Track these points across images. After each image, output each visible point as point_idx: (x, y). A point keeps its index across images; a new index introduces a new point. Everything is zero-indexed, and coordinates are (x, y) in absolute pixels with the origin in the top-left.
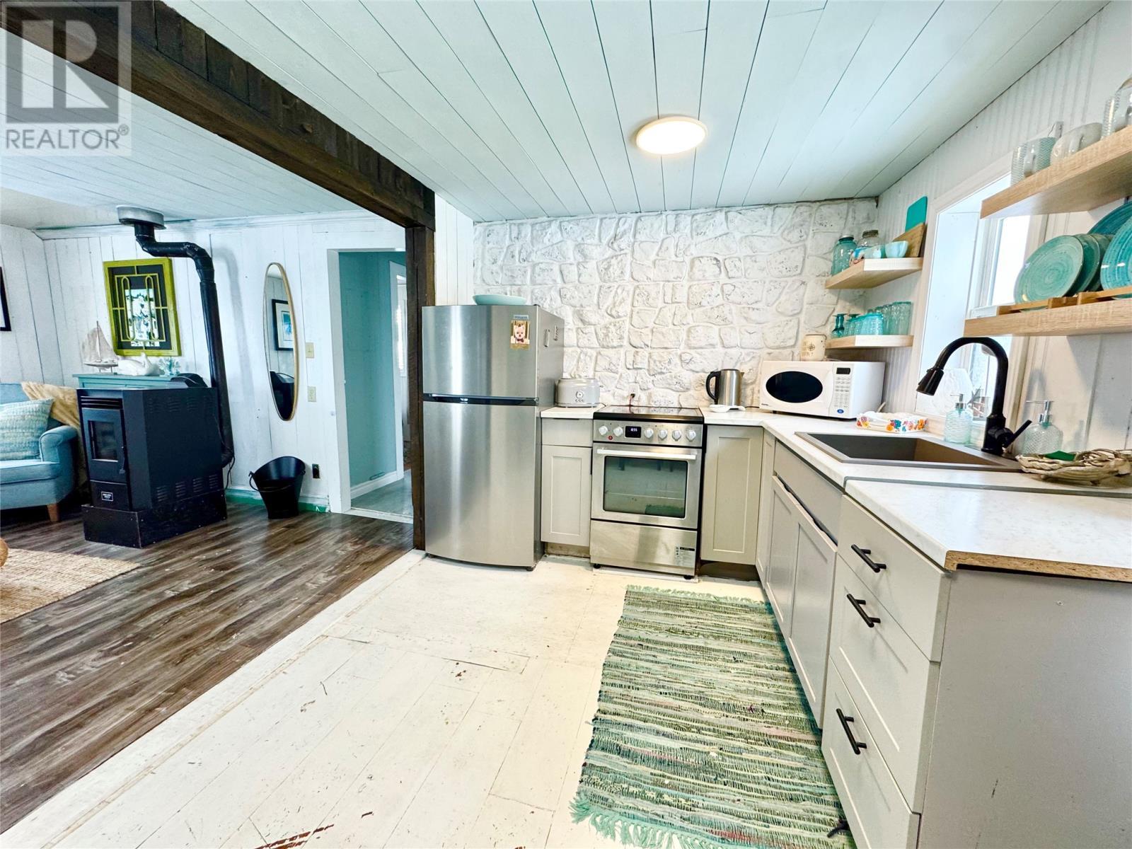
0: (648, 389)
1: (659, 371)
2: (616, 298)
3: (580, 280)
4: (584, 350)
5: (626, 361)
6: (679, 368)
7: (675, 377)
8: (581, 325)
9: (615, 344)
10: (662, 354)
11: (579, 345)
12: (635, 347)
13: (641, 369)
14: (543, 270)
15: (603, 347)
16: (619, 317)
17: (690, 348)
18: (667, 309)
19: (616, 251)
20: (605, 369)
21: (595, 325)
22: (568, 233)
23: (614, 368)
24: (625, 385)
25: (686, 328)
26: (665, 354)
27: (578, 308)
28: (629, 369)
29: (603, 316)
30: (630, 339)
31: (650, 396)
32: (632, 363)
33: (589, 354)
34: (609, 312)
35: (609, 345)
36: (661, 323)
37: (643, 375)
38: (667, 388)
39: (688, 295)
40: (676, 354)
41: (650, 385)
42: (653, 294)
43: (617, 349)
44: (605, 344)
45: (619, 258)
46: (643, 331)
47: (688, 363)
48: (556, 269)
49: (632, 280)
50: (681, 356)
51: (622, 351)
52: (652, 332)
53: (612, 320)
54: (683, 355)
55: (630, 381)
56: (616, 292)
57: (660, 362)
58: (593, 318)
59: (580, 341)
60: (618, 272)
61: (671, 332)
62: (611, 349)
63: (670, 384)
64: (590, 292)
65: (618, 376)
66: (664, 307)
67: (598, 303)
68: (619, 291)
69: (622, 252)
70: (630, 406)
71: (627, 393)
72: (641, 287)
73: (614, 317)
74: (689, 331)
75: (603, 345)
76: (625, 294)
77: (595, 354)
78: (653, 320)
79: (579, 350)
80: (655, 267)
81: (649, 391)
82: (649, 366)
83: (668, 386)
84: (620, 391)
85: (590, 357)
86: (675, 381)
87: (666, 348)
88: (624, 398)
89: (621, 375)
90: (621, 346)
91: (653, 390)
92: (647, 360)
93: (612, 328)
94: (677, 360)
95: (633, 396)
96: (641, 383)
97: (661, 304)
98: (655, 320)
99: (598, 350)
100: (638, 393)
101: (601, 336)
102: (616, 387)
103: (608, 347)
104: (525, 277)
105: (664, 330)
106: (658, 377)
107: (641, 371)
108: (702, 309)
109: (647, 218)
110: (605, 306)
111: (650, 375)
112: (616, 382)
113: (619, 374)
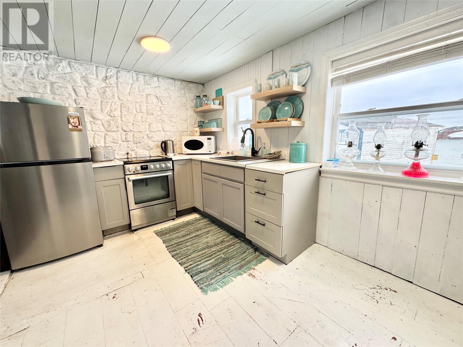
0: (135, 150)
1: (139, 142)
2: (112, 108)
3: (88, 96)
4: (97, 133)
5: (122, 138)
6: (147, 141)
7: (146, 144)
8: (92, 120)
9: (115, 130)
10: (139, 135)
11: (93, 130)
12: (126, 131)
13: (130, 141)
14: (60, 87)
15: (108, 131)
16: (115, 117)
17: (151, 132)
18: (138, 115)
19: (108, 84)
20: (111, 142)
21: (101, 120)
22: (75, 69)
23: (116, 141)
24: (123, 149)
25: (147, 123)
26: (140, 134)
27: (89, 111)
28: (124, 141)
29: (106, 116)
30: (122, 128)
31: (136, 153)
32: (125, 139)
33: (100, 135)
34: (109, 114)
35: (112, 130)
36: (137, 121)
37: (132, 145)
38: (144, 149)
39: (147, 110)
40: (145, 134)
41: (135, 148)
42: (131, 108)
43: (115, 132)
44: (109, 130)
45: (111, 88)
46: (128, 124)
47: (151, 138)
48: (70, 87)
49: (119, 100)
50: (147, 135)
51: (119, 133)
52: (133, 124)
53: (111, 118)
54: (149, 135)
55: (125, 147)
56: (111, 105)
57: (139, 138)
58: (100, 117)
59: (93, 128)
60: (111, 95)
61: (142, 125)
62: (112, 132)
63: (144, 147)
64: (95, 103)
65: (118, 145)
66: (137, 114)
67: (102, 109)
68: (113, 104)
69: (111, 86)
70: (128, 158)
71: (124, 153)
72: (125, 104)
73: (112, 117)
74: (149, 125)
75: (108, 130)
76: (116, 106)
77: (103, 135)
78: (132, 119)
79: (93, 133)
80: (130, 95)
81: (135, 151)
82: (134, 140)
83: (143, 148)
84: (121, 152)
85: (101, 136)
86: (146, 146)
87: (141, 132)
88: (123, 155)
89: (120, 144)
90: (118, 131)
91: (137, 150)
92: (132, 137)
93: (112, 122)
94: (146, 137)
95: (128, 154)
96: (131, 148)
97: (135, 113)
98: (133, 119)
99: (105, 133)
100: (130, 152)
101: (106, 126)
102: (118, 150)
103: (111, 131)
104: (46, 89)
105: (139, 124)
106: (138, 144)
107: (130, 142)
108: (153, 116)
109: (122, 72)
110: (106, 111)
111: (134, 144)
112: (118, 148)
113: (119, 144)
